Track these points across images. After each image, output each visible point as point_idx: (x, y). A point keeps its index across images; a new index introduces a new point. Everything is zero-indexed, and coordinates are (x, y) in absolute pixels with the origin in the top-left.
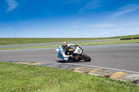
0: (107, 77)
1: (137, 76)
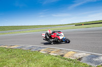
0: (62, 56)
1: (81, 54)
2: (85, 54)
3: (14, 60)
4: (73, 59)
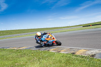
1: (94, 51)
4: (85, 56)
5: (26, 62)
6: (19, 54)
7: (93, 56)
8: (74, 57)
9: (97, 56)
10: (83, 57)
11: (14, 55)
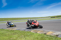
0: (45, 34)
1: (58, 33)
2: (60, 33)
3: (16, 36)
4: (53, 35)
5: (17, 38)
6: (12, 33)
7: (57, 36)
8: (46, 36)
9: (59, 36)
10: (51, 36)
11: (10, 33)
